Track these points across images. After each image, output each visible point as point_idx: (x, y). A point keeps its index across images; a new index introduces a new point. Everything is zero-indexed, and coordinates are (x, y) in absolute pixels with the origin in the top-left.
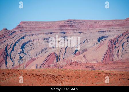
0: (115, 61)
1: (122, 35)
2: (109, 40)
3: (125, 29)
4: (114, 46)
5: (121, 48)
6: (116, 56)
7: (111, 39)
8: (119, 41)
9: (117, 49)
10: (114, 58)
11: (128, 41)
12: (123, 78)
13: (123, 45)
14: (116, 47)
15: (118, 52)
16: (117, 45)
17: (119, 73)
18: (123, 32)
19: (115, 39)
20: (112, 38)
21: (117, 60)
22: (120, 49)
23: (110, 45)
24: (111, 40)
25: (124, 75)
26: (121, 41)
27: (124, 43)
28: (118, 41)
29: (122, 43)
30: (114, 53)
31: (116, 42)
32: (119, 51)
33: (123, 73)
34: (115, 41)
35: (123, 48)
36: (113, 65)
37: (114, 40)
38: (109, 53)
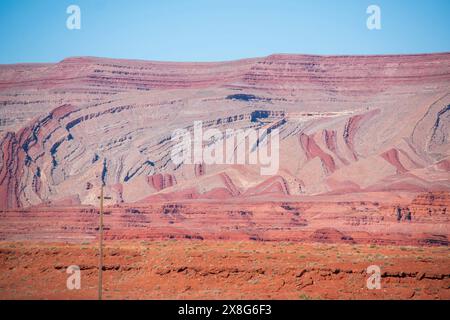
0: (26, 206)
1: (51, 117)
2: (5, 133)
3: (58, 95)
4: (23, 155)
5: (47, 163)
6: (29, 189)
7: (12, 130)
8: (40, 139)
9: (33, 166)
10: (22, 199)
11: (70, 137)
12: (59, 264)
13: (53, 151)
14: (29, 158)
15: (39, 174)
16: (32, 152)
17: (43, 247)
18: (54, 106)
19: (26, 129)
20: (16, 128)
21: (35, 204)
22: (45, 164)
23: (10, 150)
24: (13, 135)
25: (60, 255)
26: (48, 138)
27: (57, 145)
28: (36, 138)
29: (49, 145)
30: (23, 180)
31: (29, 140)
32: (42, 173)
33: (58, 247)
34: (25, 138)
35: (55, 163)
36: (22, 220)
37: (22, 135)
38: (6, 181)
